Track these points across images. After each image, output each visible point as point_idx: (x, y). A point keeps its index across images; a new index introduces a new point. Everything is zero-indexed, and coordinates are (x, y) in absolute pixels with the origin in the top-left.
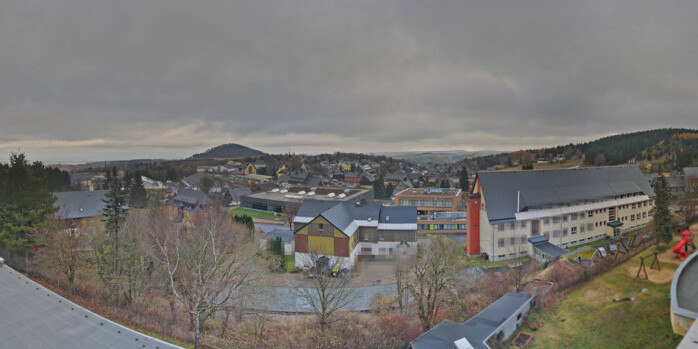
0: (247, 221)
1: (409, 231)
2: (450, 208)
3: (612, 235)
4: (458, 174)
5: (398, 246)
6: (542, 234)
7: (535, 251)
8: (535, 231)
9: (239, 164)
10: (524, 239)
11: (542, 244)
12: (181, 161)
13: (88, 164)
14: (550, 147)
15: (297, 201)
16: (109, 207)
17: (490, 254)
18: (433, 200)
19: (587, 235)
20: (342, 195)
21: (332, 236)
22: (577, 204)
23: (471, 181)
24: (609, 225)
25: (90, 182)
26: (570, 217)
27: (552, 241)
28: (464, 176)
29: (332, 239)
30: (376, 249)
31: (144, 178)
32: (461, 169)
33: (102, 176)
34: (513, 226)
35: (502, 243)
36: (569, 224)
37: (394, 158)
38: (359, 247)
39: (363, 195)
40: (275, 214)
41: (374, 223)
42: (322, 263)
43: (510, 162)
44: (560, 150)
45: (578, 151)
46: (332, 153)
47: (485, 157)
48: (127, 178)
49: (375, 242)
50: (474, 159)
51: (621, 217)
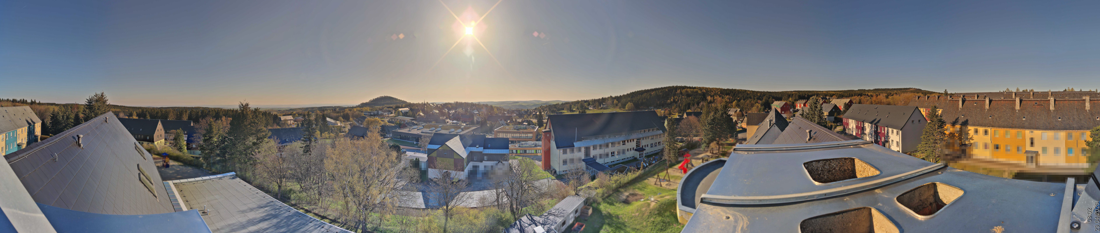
0: (397, 148)
1: (504, 155)
2: (530, 139)
3: (639, 157)
4: (536, 117)
5: (497, 164)
6: (592, 157)
7: (587, 168)
8: (587, 153)
9: (391, 109)
10: (580, 159)
11: (590, 162)
12: (353, 107)
13: (291, 110)
14: (597, 98)
15: (430, 135)
16: (305, 138)
17: (558, 170)
18: (519, 133)
19: (622, 157)
20: (460, 130)
21: (453, 158)
22: (615, 137)
23: (545, 121)
24: (636, 150)
25: (292, 122)
26: (610, 145)
27: (599, 161)
28: (540, 118)
29: (453, 159)
30: (482, 166)
31: (328, 119)
32: (538, 113)
33: (301, 118)
34: (573, 151)
35: (565, 162)
36: (610, 150)
37: (493, 106)
38: (471, 164)
39: (473, 130)
40: (415, 143)
41: (481, 149)
42: (447, 175)
43: (571, 107)
44: (604, 100)
45: (615, 101)
46: (452, 101)
47: (555, 105)
48: (316, 120)
49: (481, 161)
50: (547, 107)
51: (644, 145)
